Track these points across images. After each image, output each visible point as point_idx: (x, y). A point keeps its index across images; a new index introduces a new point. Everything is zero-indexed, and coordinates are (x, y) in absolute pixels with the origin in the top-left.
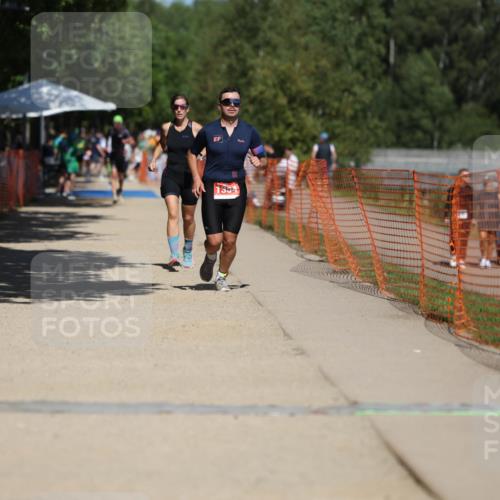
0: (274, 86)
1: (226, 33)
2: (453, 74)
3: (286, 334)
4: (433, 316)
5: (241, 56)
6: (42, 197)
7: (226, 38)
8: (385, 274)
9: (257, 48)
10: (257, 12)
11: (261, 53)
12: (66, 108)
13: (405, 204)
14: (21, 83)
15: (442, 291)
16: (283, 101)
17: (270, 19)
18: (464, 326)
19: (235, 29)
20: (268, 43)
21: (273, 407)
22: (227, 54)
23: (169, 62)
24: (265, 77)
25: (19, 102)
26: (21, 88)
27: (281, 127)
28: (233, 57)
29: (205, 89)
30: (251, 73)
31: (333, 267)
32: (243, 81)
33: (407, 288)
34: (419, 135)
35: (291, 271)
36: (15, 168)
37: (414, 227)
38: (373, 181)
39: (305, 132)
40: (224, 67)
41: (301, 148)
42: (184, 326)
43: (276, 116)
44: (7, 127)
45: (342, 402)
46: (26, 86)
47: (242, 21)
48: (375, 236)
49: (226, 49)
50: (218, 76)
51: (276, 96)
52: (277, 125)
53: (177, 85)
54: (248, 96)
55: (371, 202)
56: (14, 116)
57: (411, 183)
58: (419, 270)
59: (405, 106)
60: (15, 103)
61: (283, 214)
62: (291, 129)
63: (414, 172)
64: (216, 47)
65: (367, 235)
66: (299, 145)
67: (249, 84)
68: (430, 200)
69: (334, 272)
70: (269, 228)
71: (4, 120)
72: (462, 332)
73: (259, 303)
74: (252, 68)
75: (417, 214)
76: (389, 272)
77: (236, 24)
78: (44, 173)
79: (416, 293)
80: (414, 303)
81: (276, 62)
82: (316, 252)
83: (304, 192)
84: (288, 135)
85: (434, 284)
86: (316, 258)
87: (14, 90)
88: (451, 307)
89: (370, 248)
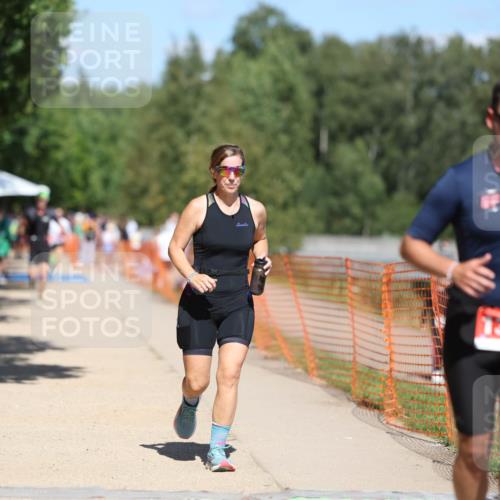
2: (384, 163)
4: (365, 404)
5: (174, 142)
8: (317, 361)
9: (189, 134)
13: (336, 291)
15: (374, 379)
18: (395, 414)
20: (200, 130)
21: (206, 493)
23: (102, 147)
24: (198, 164)
28: (165, 143)
30: (183, 159)
32: (175, 167)
33: (338, 375)
34: (347, 222)
37: (346, 314)
38: (303, 268)
42: (115, 411)
45: (274, 488)
48: (308, 322)
54: (181, 182)
55: (302, 288)
57: (343, 270)
58: (350, 358)
59: (336, 194)
63: (347, 260)
65: (299, 322)
68: (362, 287)
69: (266, 358)
72: (393, 421)
74: (184, 154)
75: (349, 301)
76: (321, 359)
79: (348, 380)
80: (346, 390)
85: (366, 370)
88: (382, 395)
89: (302, 334)
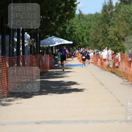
0: (114, 35)
1: (101, 22)
3: (118, 101)
5: (105, 28)
6: (54, 67)
7: (101, 23)
9: (110, 26)
10: (109, 16)
11: (111, 27)
12: (60, 43)
14: (48, 37)
16: (117, 39)
17: (113, 18)
19: (104, 21)
21: (115, 120)
22: (101, 27)
24: (112, 33)
25: (47, 42)
26: (48, 39)
27: (117, 46)
28: (103, 28)
29: (97, 37)
30: (108, 32)
31: (131, 83)
35: (120, 84)
36: (47, 60)
39: (123, 47)
40: (101, 31)
41: (122, 52)
42: (91, 100)
43: (115, 43)
44: (44, 49)
46: (49, 38)
47: (105, 19)
49: (101, 26)
50: (100, 33)
51: (115, 38)
52: (115, 46)
53: (88, 36)
54: (108, 38)
56: (46, 46)
60: (47, 43)
61: (118, 69)
62: (119, 47)
64: (99, 26)
66: (122, 51)
67: (108, 35)
70: (114, 73)
71: (44, 47)
73: (111, 93)
74: (108, 31)
77: (104, 20)
78: (55, 61)
81: (115, 29)
82: (126, 79)
83: (123, 63)
84: (119, 48)
86: (127, 80)
87: (46, 39)
